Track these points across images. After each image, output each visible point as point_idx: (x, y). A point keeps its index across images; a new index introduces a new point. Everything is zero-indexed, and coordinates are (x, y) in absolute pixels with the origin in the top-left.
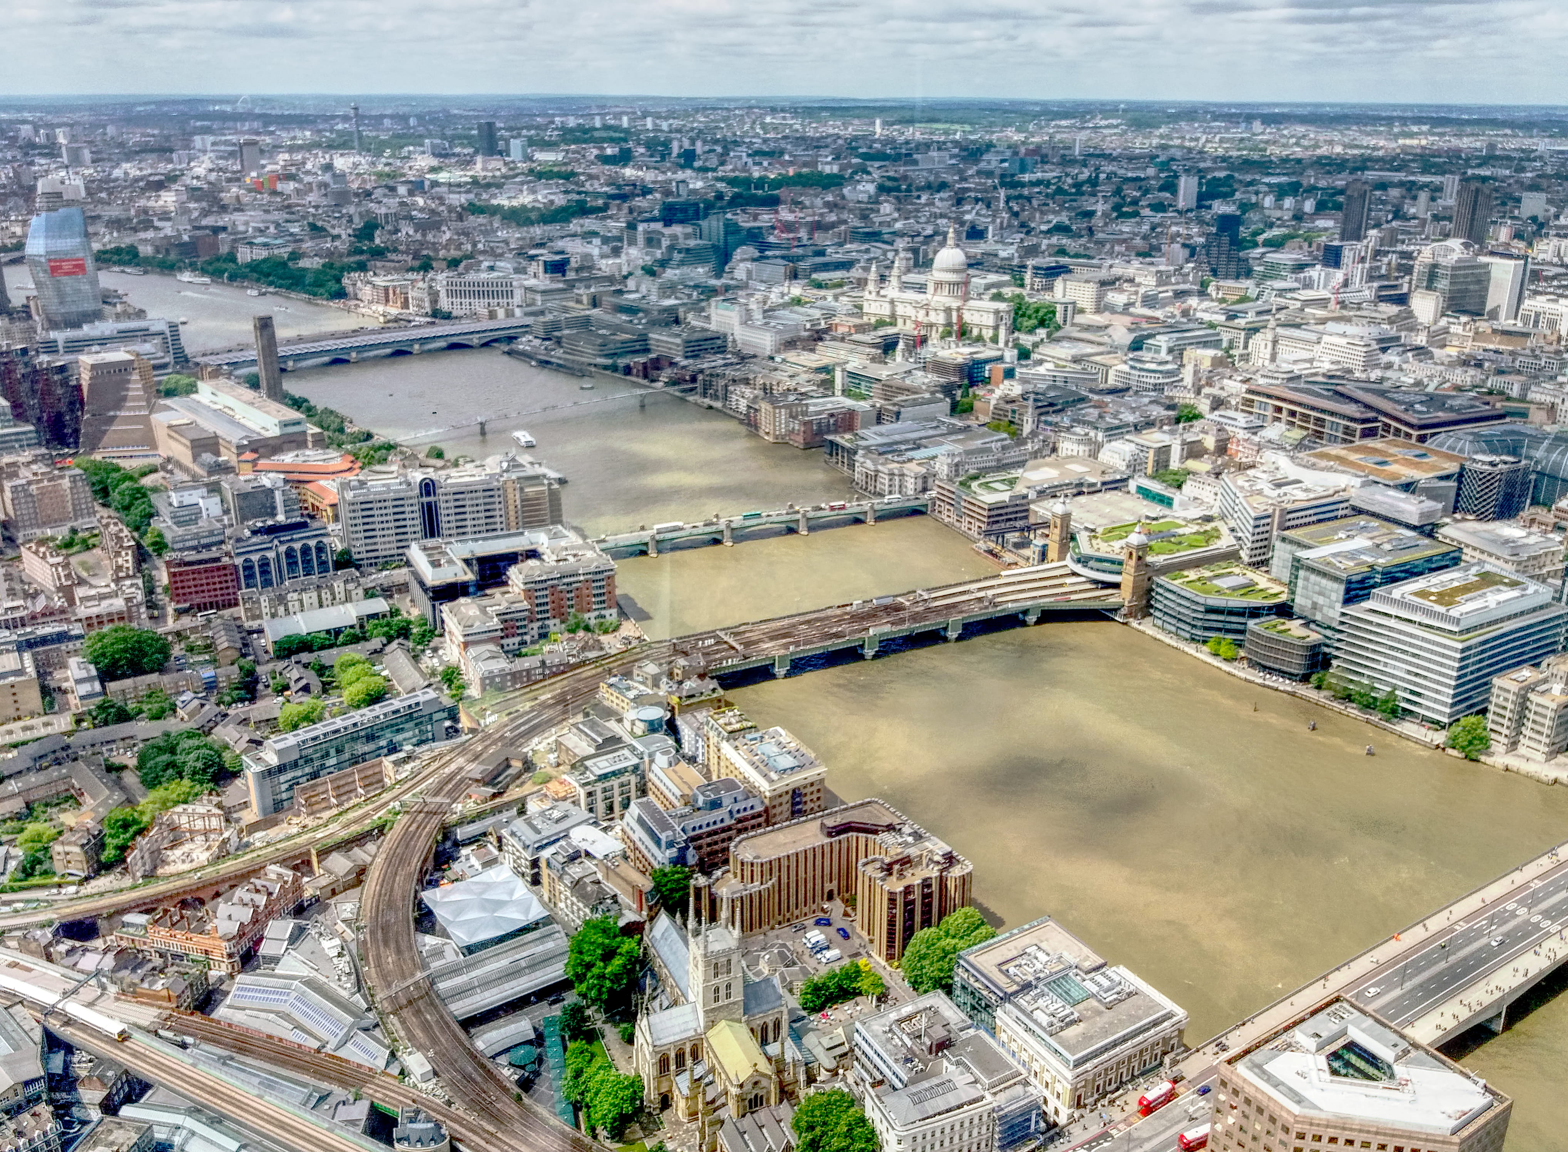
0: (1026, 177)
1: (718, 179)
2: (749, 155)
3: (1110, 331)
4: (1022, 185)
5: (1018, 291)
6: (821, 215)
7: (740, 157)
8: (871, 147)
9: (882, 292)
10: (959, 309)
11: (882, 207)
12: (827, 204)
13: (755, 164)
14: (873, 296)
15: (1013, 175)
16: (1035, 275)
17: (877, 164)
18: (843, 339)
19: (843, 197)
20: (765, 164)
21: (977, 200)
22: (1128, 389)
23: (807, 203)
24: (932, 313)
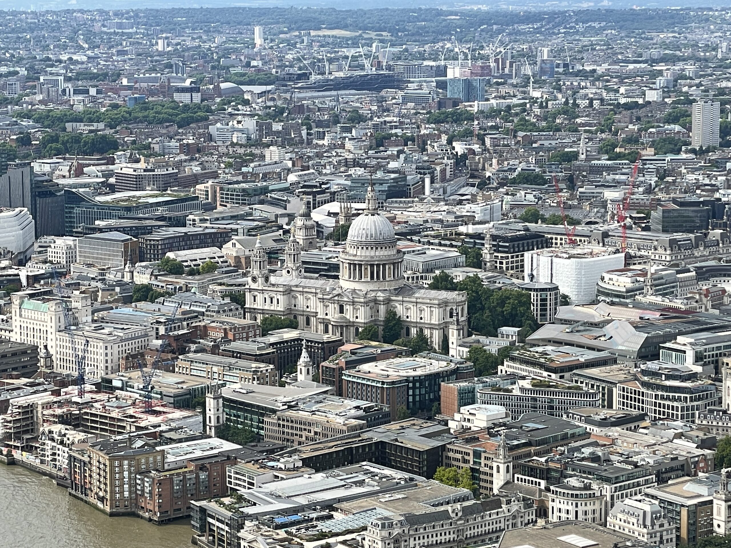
0: (475, 107)
1: (22, 115)
2: (68, 79)
3: (609, 329)
4: (471, 118)
5: (472, 272)
6: (179, 165)
7: (56, 83)
8: (248, 65)
9: (273, 279)
10: (388, 301)
11: (267, 152)
12: (186, 149)
13: (77, 92)
14: (259, 285)
15: (455, 103)
16: (497, 249)
17: (258, 89)
18: (215, 350)
19: (210, 138)
20: (93, 91)
21: (406, 140)
22: (642, 417)
23: (157, 148)
24: (348, 308)
